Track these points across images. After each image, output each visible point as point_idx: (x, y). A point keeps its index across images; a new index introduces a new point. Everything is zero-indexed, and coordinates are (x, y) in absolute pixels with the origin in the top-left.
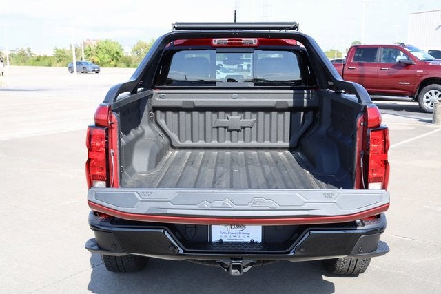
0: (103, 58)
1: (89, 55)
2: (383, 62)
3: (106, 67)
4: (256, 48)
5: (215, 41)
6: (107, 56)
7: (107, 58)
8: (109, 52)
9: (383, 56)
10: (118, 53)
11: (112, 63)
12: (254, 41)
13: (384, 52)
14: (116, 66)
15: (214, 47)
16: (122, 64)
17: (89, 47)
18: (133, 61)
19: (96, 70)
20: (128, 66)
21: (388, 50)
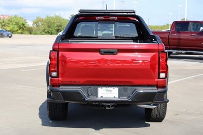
0: (13, 28)
1: (3, 26)
2: (192, 31)
3: (15, 34)
4: (116, 21)
5: (98, 18)
6: (16, 26)
7: (16, 28)
8: (17, 24)
9: (192, 28)
10: (23, 25)
11: (19, 31)
12: (115, 18)
13: (193, 25)
14: (22, 33)
15: (97, 21)
16: (27, 32)
17: (3, 20)
18: (34, 30)
19: (10, 35)
20: (31, 33)
21: (196, 24)
